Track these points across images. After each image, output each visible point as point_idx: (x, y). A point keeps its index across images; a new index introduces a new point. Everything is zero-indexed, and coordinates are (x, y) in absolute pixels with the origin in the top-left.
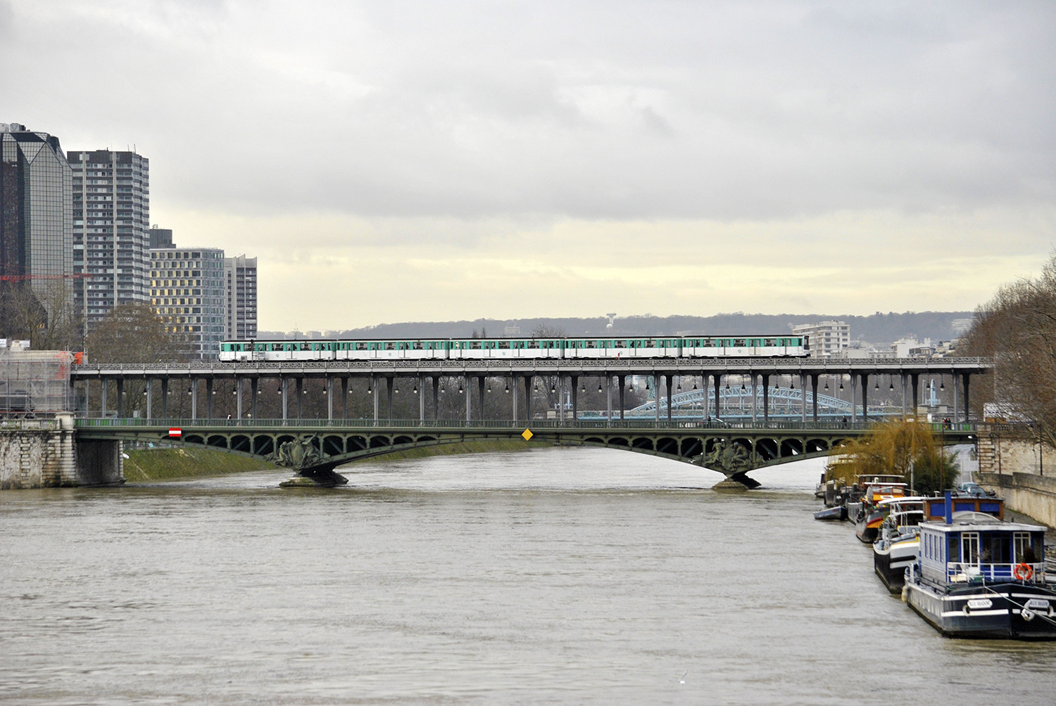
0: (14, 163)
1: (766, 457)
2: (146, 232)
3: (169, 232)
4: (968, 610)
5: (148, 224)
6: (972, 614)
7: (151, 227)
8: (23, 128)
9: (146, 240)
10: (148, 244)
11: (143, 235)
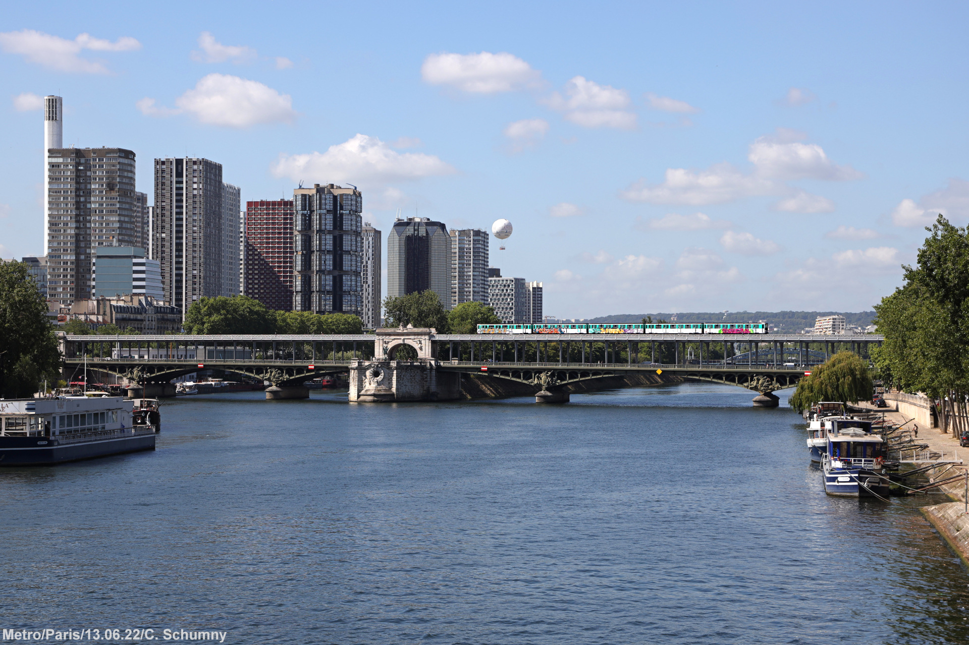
0: (424, 237)
1: (782, 384)
2: (487, 270)
3: (498, 270)
4: (838, 482)
5: (488, 266)
6: (840, 484)
7: (490, 267)
8: (428, 219)
9: (487, 273)
10: (488, 275)
11: (486, 271)
